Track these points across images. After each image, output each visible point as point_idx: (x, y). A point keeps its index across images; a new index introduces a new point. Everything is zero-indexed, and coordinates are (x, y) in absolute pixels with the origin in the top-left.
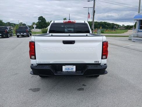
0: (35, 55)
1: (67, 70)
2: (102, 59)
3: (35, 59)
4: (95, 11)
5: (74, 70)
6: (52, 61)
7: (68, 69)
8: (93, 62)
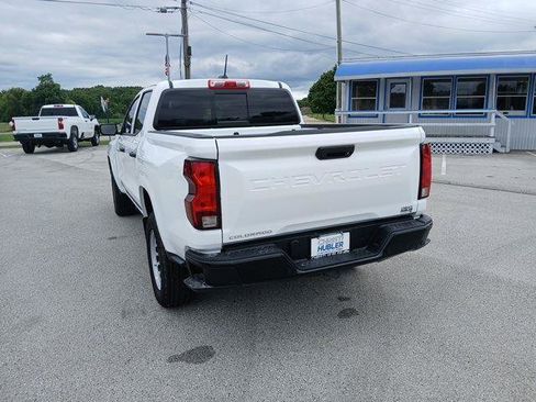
0: (218, 213)
1: (324, 253)
2: (420, 197)
3: (219, 226)
4: (189, 48)
5: (346, 247)
6: (276, 229)
7: (329, 247)
8: (399, 213)
